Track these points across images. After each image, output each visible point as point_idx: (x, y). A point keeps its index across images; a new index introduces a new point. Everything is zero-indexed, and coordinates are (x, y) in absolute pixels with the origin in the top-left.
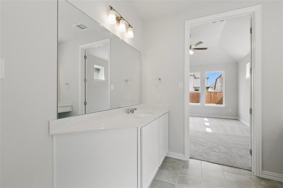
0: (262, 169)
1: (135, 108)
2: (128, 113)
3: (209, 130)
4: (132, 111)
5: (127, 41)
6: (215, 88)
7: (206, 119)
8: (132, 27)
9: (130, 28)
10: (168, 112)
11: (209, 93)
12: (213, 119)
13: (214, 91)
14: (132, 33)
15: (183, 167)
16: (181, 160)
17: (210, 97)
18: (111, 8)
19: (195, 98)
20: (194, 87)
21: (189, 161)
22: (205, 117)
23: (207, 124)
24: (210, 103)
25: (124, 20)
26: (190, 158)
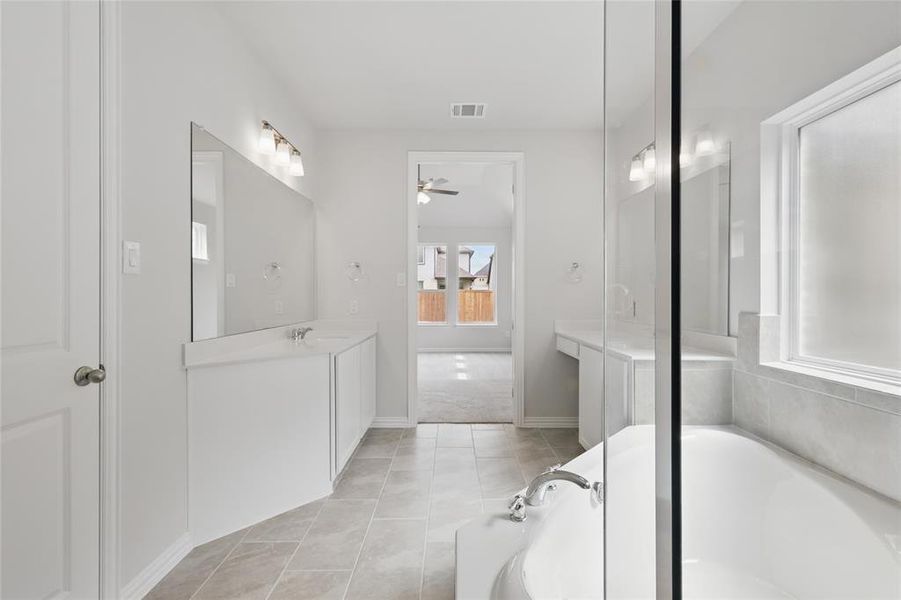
0: (525, 416)
1: (306, 327)
2: (294, 337)
3: (462, 377)
4: (302, 334)
5: (289, 183)
6: (488, 282)
7: (460, 357)
8: (299, 154)
9: (295, 157)
10: (377, 334)
11: (473, 294)
12: (472, 355)
13: (486, 288)
14: (302, 167)
15: (405, 437)
16: (402, 429)
17: (475, 305)
18: (267, 124)
19: (435, 307)
20: (436, 278)
21: (415, 428)
22: (456, 353)
23: (461, 366)
24: (475, 320)
25: (286, 142)
26: (419, 423)
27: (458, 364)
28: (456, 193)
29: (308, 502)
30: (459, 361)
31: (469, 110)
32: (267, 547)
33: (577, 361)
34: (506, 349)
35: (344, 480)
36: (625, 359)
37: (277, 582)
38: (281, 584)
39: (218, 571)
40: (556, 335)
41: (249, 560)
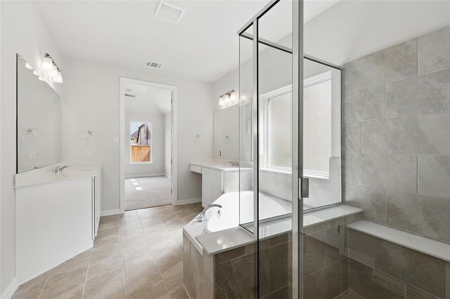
3: (139, 189)
6: (137, 141)
7: (133, 180)
8: (60, 71)
9: (58, 73)
14: (61, 78)
15: (120, 218)
16: (117, 215)
18: (48, 55)
21: (124, 214)
23: (136, 184)
26: (125, 211)
27: (133, 183)
28: (133, 96)
29: (81, 252)
30: (133, 182)
31: (155, 65)
32: (70, 273)
33: (201, 175)
34: (161, 174)
35: (96, 240)
36: (221, 171)
37: (86, 282)
38: (88, 282)
39: (45, 289)
40: (190, 164)
41: (62, 280)
